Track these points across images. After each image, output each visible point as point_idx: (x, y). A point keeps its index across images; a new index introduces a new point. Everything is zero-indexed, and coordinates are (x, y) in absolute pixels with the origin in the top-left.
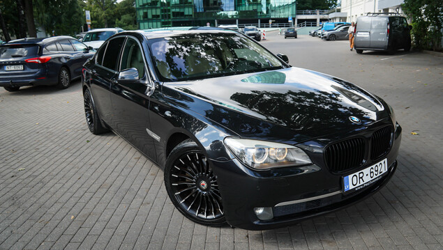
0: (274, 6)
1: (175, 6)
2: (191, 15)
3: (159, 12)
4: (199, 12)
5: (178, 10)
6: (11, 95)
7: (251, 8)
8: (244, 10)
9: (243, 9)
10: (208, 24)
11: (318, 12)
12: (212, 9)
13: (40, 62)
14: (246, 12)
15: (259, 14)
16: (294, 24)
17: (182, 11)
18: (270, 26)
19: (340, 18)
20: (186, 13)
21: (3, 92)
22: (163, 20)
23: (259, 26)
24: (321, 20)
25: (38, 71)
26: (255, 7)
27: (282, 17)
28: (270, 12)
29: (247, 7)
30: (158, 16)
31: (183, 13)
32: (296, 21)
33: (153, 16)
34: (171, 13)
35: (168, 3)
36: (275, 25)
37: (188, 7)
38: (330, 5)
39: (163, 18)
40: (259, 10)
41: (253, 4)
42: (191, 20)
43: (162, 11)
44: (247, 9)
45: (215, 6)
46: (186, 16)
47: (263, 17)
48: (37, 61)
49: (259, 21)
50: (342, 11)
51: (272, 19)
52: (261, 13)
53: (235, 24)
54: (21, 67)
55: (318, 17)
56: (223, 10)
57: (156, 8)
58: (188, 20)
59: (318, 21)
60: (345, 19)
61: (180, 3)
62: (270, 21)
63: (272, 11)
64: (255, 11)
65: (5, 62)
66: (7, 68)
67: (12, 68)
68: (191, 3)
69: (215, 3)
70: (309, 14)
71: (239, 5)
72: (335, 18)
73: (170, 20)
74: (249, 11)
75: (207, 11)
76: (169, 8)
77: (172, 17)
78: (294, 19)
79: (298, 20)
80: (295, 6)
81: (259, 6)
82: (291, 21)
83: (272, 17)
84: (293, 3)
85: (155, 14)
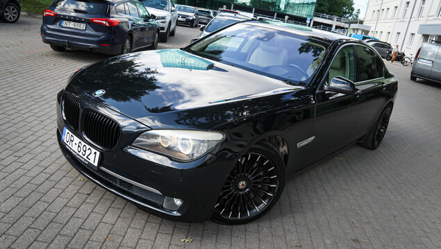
6: (56, 55)
10: (225, 6)
11: (335, 18)
13: (107, 25)
15: (277, 8)
16: (310, 25)
18: (286, 21)
19: (363, 31)
21: (47, 50)
24: (337, 27)
25: (102, 35)
28: (288, 8)
32: (312, 23)
36: (290, 21)
38: (346, 13)
40: (277, 4)
47: (280, 12)
48: (104, 22)
49: (276, 14)
50: (364, 24)
51: (289, 15)
52: (279, 6)
53: (251, 12)
54: (83, 26)
55: (334, 23)
59: (334, 27)
60: (367, 32)
62: (287, 17)
63: (290, 7)
64: (274, 4)
65: (65, 16)
66: (64, 24)
67: (72, 25)
70: (326, 18)
72: (358, 30)
74: (267, 2)
79: (314, 22)
80: (314, 7)
82: (308, 22)
83: (289, 13)
84: (312, 3)
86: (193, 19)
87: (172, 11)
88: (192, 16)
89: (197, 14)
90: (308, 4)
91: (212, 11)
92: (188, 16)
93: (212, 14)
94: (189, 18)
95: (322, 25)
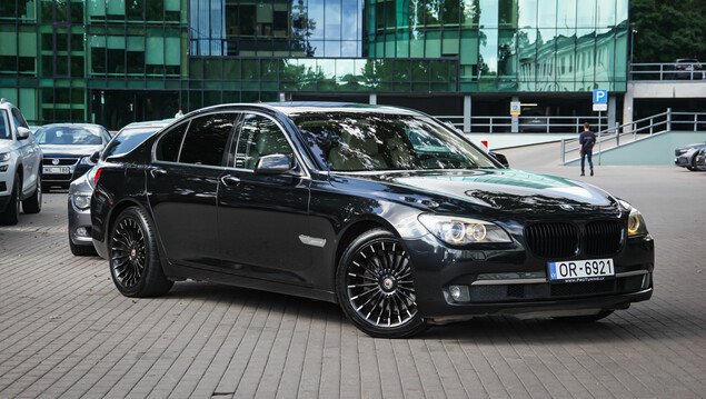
0: (532, 39)
1: (107, 24)
2: (177, 69)
3: (29, 45)
4: (208, 59)
5: (116, 43)
7: (434, 49)
8: (402, 54)
9: (399, 49)
12: (265, 46)
14: (410, 63)
15: (468, 75)
16: (619, 118)
17: (135, 46)
18: (515, 125)
20: (155, 57)
22: (48, 83)
23: (467, 124)
26: (451, 46)
27: (570, 88)
28: (515, 65)
29: (414, 46)
30: (27, 63)
31: (140, 56)
32: (628, 109)
33: (7, 61)
34: (86, 54)
35: (77, 12)
36: (536, 122)
37: (165, 32)
39: (48, 73)
40: (467, 59)
41: (443, 33)
42: (176, 87)
43: (47, 42)
44: (416, 53)
45: (279, 34)
46: (151, 68)
47: (485, 88)
49: (468, 103)
52: (475, 68)
56: (310, 55)
57: (20, 27)
58: (158, 86)
61: (130, 13)
62: (516, 107)
63: (524, 62)
64: (450, 63)
68: (177, 15)
69: (281, 20)
70: (687, 77)
71: (382, 35)
73: (79, 84)
74: (426, 61)
75: (244, 54)
76: (76, 31)
77: (89, 71)
79: (637, 103)
80: (623, 45)
81: (469, 42)
82: (600, 107)
83: (523, 88)
85: (14, 54)
95: (669, 110)
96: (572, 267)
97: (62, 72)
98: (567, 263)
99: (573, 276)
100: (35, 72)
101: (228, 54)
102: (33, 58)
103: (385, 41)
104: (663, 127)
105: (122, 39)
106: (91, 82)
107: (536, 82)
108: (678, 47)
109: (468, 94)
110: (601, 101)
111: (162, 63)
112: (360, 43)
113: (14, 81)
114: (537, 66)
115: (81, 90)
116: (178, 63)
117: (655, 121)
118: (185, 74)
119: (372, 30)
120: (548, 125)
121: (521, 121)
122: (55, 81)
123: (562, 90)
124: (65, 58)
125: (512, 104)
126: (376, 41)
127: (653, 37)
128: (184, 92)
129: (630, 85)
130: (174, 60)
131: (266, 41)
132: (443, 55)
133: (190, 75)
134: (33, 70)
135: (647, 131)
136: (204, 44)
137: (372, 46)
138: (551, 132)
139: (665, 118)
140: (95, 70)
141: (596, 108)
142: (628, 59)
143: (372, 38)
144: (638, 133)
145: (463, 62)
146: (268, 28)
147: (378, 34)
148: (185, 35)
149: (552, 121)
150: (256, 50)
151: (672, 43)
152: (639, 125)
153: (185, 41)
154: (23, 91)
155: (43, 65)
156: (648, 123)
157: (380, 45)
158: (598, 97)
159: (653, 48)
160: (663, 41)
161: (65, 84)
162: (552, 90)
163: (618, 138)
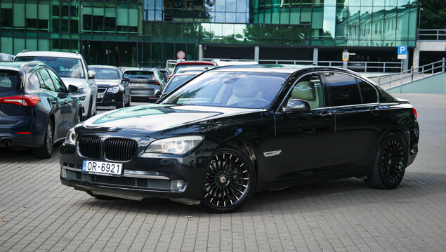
2: (136, 29)
3: (45, 13)
4: (155, 23)
7: (295, 18)
9: (275, 18)
10: (181, 54)
12: (189, 15)
13: (25, 104)
15: (316, 35)
16: (412, 64)
17: (110, 14)
20: (122, 22)
22: (56, 36)
26: (306, 17)
27: (380, 44)
28: (346, 29)
30: (43, 23)
31: (113, 20)
32: (416, 58)
33: (30, 22)
34: (80, 19)
36: (358, 65)
39: (56, 30)
41: (301, 9)
42: (133, 40)
43: (55, 10)
45: (197, 8)
46: (120, 28)
47: (328, 44)
49: (316, 52)
51: (350, 49)
52: (321, 31)
53: (252, 58)
57: (39, 1)
58: (123, 39)
62: (346, 56)
64: (306, 27)
71: (262, 10)
73: (75, 37)
75: (176, 20)
76: (74, 3)
77: (81, 29)
78: (411, 51)
79: (423, 54)
80: (414, 16)
81: (316, 15)
82: (403, 56)
83: (350, 43)
84: (408, 7)
85: (35, 18)
86: (120, 93)
87: (89, 78)
88: (116, 85)
89: (125, 81)
90: (396, 10)
91: (156, 71)
92: (108, 87)
93: (156, 77)
94: (110, 90)
95: (444, 59)
96: (95, 165)
97: (64, 30)
98: (92, 162)
99: (94, 171)
100: (48, 29)
101: (165, 19)
102: (47, 21)
103: (264, 13)
104: (440, 70)
105: (102, 10)
106: (82, 36)
107: (359, 40)
108: (443, 19)
109: (316, 47)
110: (403, 53)
111: (126, 25)
112: (248, 14)
113: (35, 35)
114: (360, 30)
115: (76, 41)
116: (136, 25)
117: (435, 65)
118: (140, 32)
119: (257, 6)
120: (366, 67)
121: (349, 64)
122: (60, 35)
123: (375, 45)
124: (67, 20)
125: (344, 53)
126: (259, 13)
127: (427, 13)
128: (140, 43)
129: (418, 43)
130: (134, 23)
131: (190, 12)
132: (301, 22)
133: (144, 33)
134: (47, 28)
135: (430, 72)
136: (151, 14)
137: (256, 16)
138: (367, 71)
139: (441, 64)
140: (85, 29)
141: (399, 57)
142: (417, 26)
143: (256, 11)
144: (425, 73)
145: (313, 27)
146: (191, 4)
147: (260, 9)
148: (140, 7)
149: (368, 65)
150: (183, 17)
151: (439, 17)
152: (425, 68)
153: (141, 12)
154: (41, 41)
155: (53, 24)
156: (431, 67)
157: (261, 16)
158: (401, 50)
159: (427, 19)
160: (434, 16)
161: (66, 37)
162: (369, 45)
163: (412, 76)
